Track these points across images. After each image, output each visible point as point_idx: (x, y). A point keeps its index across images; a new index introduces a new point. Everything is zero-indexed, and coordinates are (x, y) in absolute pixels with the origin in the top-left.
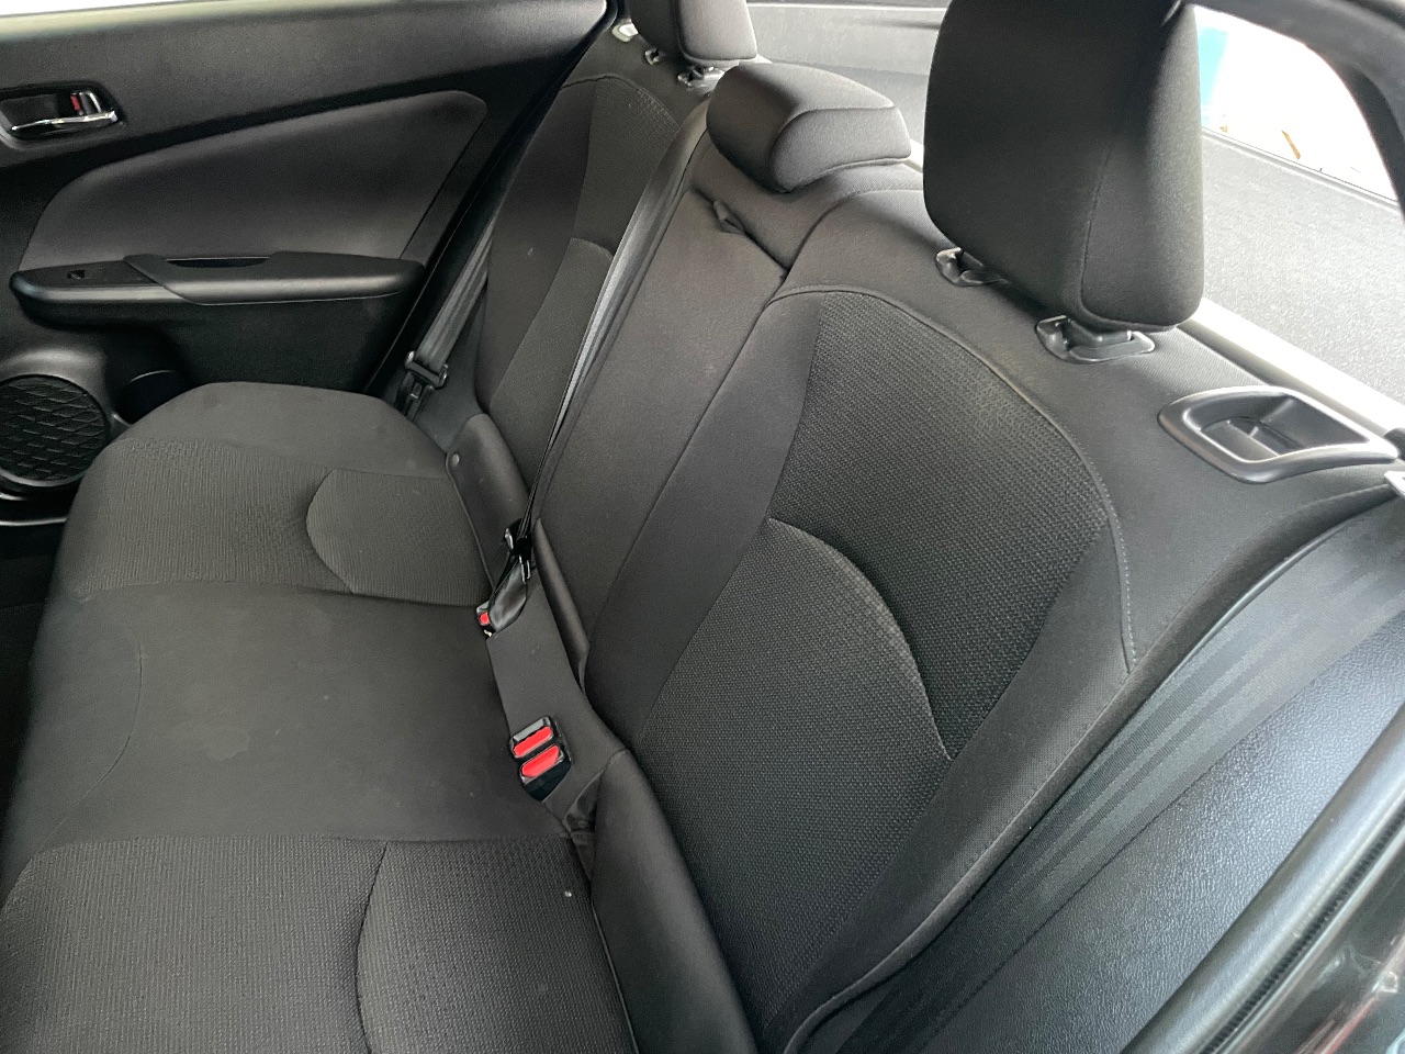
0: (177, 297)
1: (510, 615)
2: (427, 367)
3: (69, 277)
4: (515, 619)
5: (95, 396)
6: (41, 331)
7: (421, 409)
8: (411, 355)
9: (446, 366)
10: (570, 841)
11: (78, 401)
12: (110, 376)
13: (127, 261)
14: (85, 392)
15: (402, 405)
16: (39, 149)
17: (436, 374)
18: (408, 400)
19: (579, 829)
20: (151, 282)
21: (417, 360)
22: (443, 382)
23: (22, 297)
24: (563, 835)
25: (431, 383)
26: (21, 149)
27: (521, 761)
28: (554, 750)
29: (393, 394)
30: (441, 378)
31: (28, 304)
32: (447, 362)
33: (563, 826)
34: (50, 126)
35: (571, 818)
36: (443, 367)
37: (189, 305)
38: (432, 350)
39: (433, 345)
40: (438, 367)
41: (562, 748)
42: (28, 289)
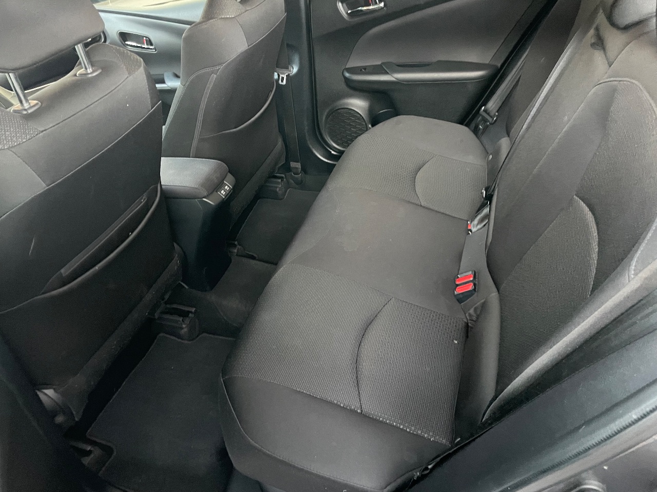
0: (394, 79)
1: (479, 227)
2: (488, 114)
3: (361, 70)
4: (481, 228)
5: (364, 118)
6: (351, 92)
7: (483, 133)
8: (483, 108)
9: (497, 114)
10: (468, 324)
11: (359, 119)
12: (371, 110)
13: (381, 66)
14: (361, 116)
15: (476, 131)
16: (357, 20)
17: (491, 117)
18: (478, 129)
19: (472, 320)
20: (386, 73)
21: (485, 111)
22: (493, 121)
23: (345, 78)
24: (466, 320)
25: (489, 121)
26: (350, 20)
27: (457, 285)
28: (471, 285)
29: (473, 125)
30: (493, 119)
31: (348, 81)
32: (497, 112)
33: (466, 317)
34: (361, 10)
35: (470, 315)
36: (495, 114)
37: (398, 83)
38: (491, 106)
39: (493, 105)
40: (492, 114)
41: (475, 285)
42: (347, 75)
